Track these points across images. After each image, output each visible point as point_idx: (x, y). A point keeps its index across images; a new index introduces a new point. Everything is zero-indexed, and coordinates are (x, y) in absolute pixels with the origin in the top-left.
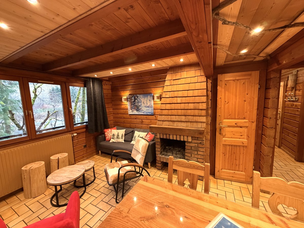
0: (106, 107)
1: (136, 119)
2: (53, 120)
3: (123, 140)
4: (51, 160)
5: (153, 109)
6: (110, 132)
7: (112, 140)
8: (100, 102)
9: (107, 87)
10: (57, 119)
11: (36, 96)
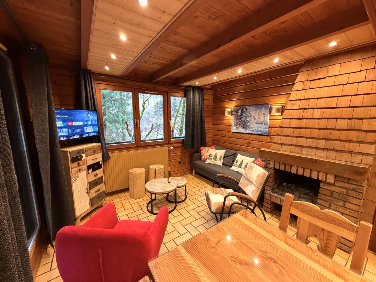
0: (205, 121)
1: (240, 139)
2: (155, 133)
3: (221, 163)
4: (150, 169)
5: (268, 126)
6: (207, 150)
7: (208, 161)
8: (199, 115)
9: (208, 97)
10: (159, 132)
11: (144, 108)
